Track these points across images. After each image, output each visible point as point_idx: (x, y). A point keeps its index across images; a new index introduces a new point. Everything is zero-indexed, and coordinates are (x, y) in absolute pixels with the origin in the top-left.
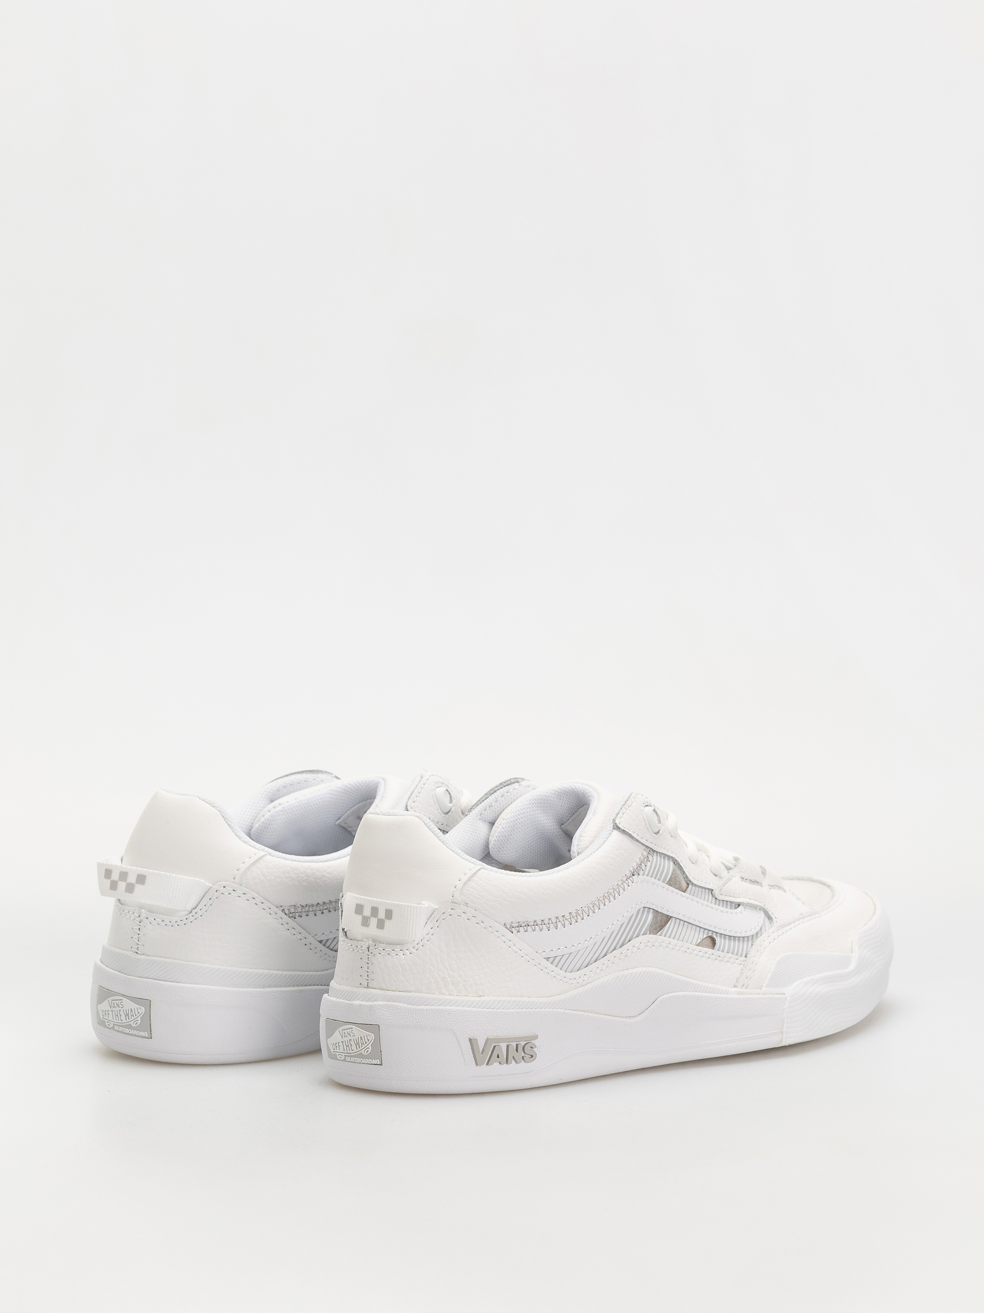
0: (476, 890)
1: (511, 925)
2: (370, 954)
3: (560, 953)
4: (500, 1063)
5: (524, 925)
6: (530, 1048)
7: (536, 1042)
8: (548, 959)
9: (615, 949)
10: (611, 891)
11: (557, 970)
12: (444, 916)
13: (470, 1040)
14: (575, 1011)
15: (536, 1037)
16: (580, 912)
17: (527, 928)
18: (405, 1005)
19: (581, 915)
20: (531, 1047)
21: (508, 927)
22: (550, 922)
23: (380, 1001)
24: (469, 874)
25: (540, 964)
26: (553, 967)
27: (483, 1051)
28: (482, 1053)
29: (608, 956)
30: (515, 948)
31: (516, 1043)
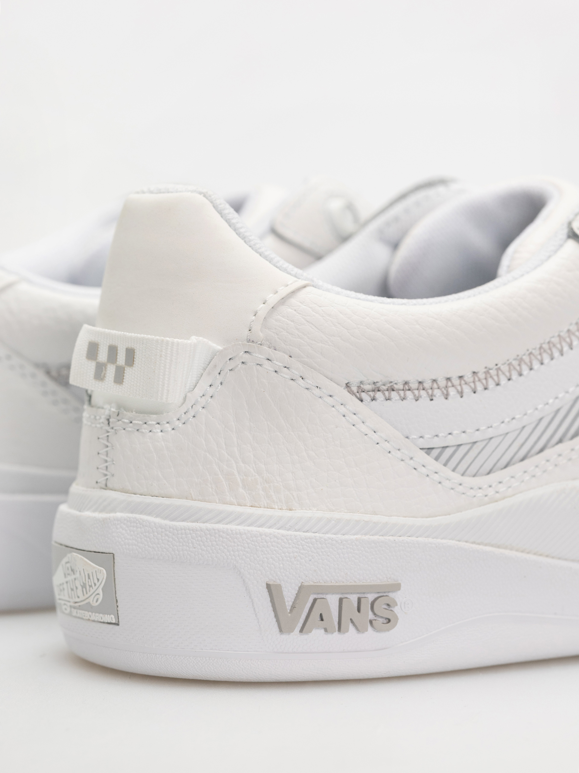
0: (293, 321)
1: (359, 387)
2: (110, 430)
3: (451, 441)
4: (326, 630)
5: (385, 388)
6: (386, 607)
7: (397, 596)
8: (429, 450)
9: (560, 441)
10: (556, 340)
11: (447, 472)
12: (232, 365)
13: (268, 586)
14: (479, 544)
15: (396, 587)
16: (493, 372)
17: (389, 393)
18: (158, 520)
19: (496, 378)
20: (388, 605)
21: (355, 389)
22: (435, 386)
23: (121, 511)
24: (283, 292)
25: (411, 458)
26: (438, 466)
27: (293, 607)
28: (291, 610)
29: (547, 452)
30: (363, 428)
31: (358, 595)
